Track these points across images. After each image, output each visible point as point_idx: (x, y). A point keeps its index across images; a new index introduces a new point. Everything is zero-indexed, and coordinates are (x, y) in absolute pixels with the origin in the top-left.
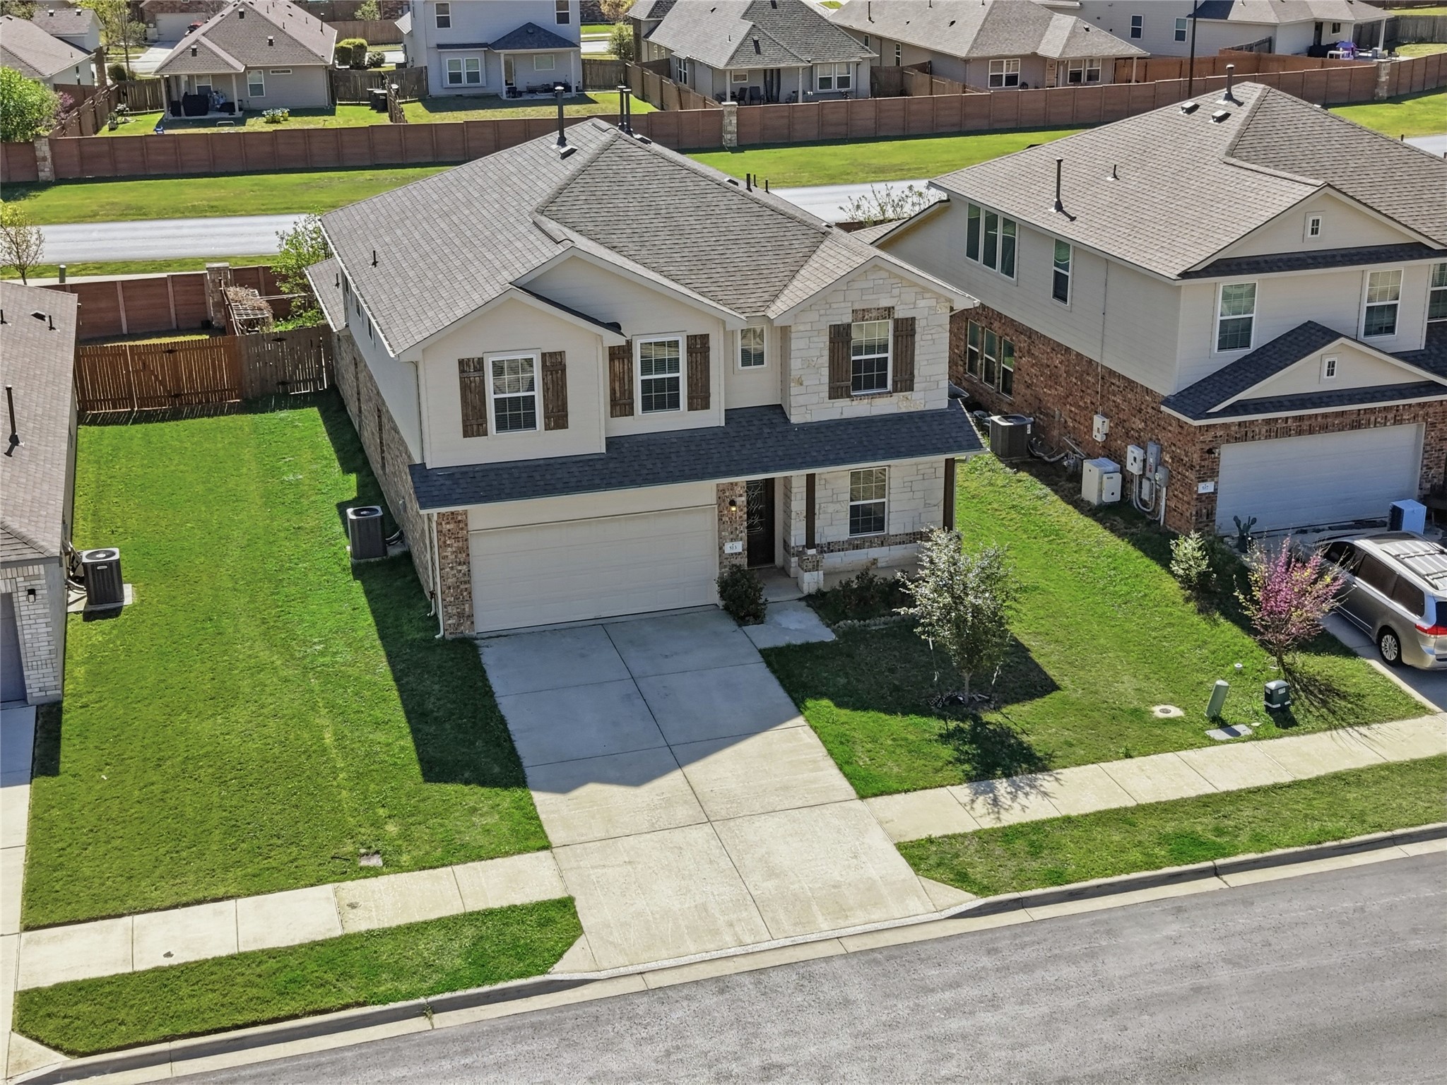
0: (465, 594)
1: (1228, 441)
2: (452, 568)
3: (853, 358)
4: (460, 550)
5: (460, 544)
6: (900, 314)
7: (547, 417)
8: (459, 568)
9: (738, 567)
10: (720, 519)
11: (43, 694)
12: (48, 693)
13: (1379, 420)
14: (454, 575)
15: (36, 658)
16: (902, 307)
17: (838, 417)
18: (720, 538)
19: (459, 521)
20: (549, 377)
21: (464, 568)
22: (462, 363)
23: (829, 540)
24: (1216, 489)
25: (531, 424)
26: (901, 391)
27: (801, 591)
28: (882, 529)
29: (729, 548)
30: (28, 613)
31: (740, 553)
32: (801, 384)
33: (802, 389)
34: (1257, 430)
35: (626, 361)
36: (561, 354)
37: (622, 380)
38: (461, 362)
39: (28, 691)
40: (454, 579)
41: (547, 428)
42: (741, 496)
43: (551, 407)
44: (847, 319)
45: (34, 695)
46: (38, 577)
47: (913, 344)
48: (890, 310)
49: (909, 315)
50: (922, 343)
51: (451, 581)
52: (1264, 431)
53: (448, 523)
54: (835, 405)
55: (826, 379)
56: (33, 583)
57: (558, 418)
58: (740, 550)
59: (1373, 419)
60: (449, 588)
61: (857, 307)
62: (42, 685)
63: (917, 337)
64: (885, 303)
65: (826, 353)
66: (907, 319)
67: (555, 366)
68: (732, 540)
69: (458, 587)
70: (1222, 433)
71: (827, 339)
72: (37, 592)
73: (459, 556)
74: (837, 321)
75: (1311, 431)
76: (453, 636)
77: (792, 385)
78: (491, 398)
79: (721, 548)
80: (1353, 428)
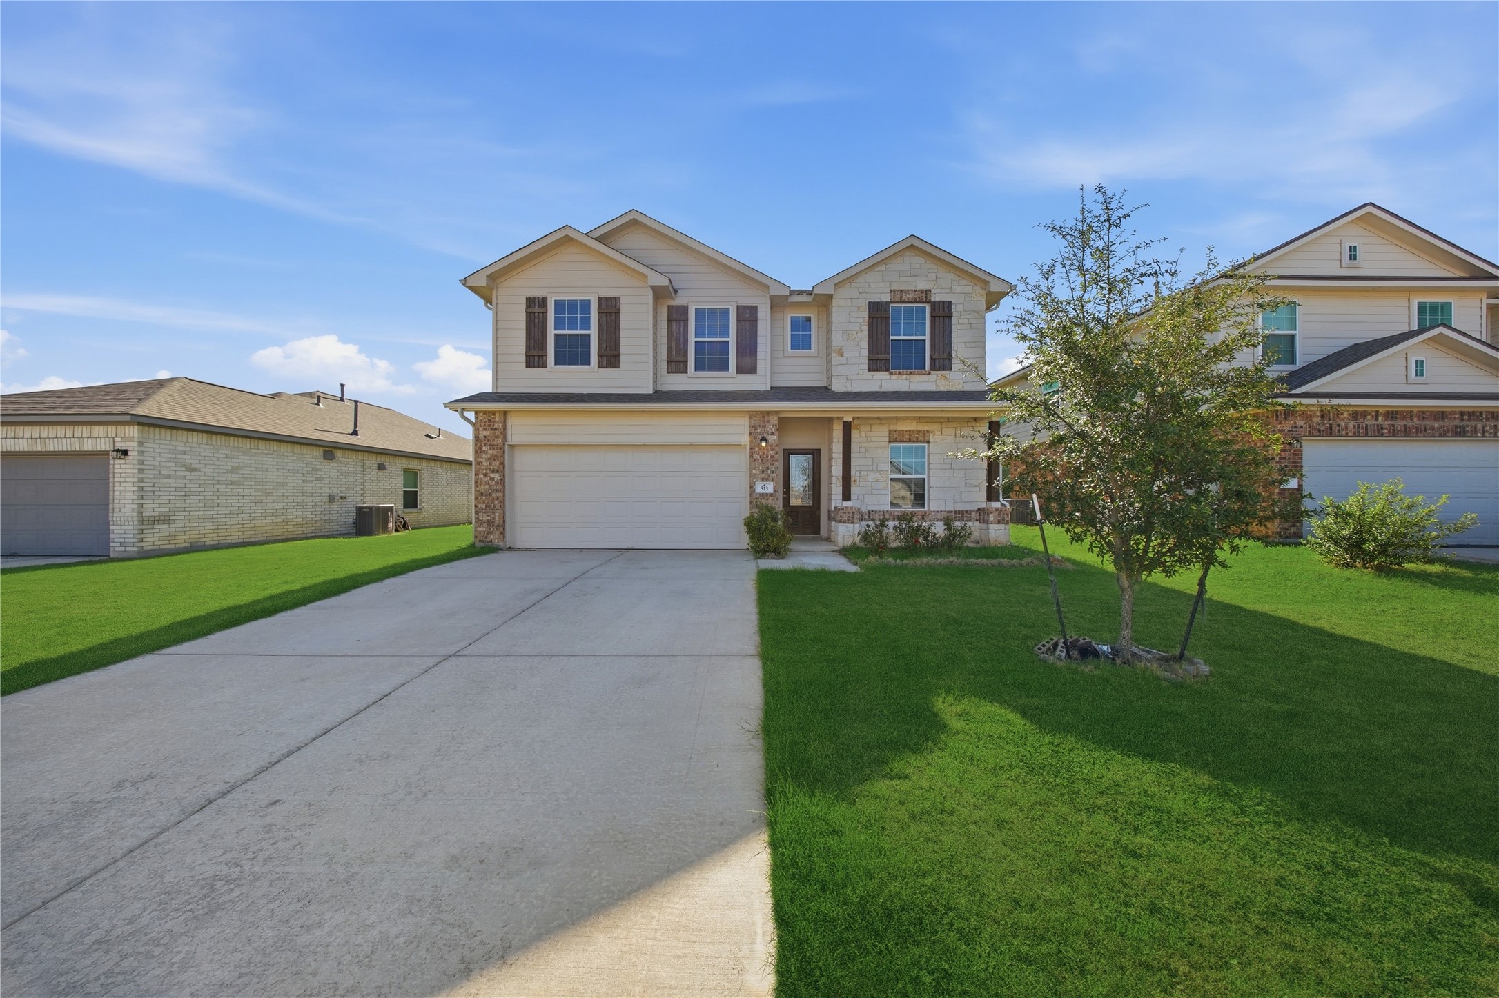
0: (496, 502)
1: (1310, 434)
2: (486, 475)
3: (892, 338)
4: (494, 458)
5: (495, 452)
6: (936, 297)
7: (600, 355)
8: (493, 475)
9: (771, 509)
10: (751, 457)
11: (123, 549)
12: (127, 549)
13: (1488, 428)
14: (487, 483)
15: (121, 514)
16: (939, 291)
17: (877, 389)
18: (751, 476)
19: (496, 429)
20: (604, 319)
21: (497, 476)
22: (530, 301)
23: (870, 508)
24: (1300, 486)
25: (586, 361)
26: (939, 370)
27: (835, 543)
28: (923, 505)
29: (759, 489)
30: (120, 471)
31: (771, 495)
32: (842, 355)
33: (843, 360)
34: (1343, 424)
35: (682, 324)
36: (616, 299)
37: (678, 340)
38: (528, 299)
39: (112, 544)
40: (487, 487)
41: (600, 366)
42: (772, 434)
43: (604, 346)
44: (886, 298)
45: (116, 549)
46: (131, 439)
47: (950, 325)
48: (927, 292)
49: (946, 298)
50: (959, 327)
51: (484, 487)
52: (1351, 425)
53: (485, 429)
54: (875, 377)
55: (865, 352)
56: (127, 444)
57: (610, 358)
58: (771, 490)
59: (1479, 426)
60: (482, 494)
61: (894, 287)
62: (122, 540)
63: (954, 320)
64: (922, 286)
65: (866, 328)
66: (944, 302)
67: (610, 309)
68: (763, 480)
69: (490, 494)
70: (1302, 423)
71: (866, 315)
72: (129, 453)
73: (493, 463)
74: (876, 298)
75: (1406, 433)
76: (482, 544)
77: (833, 355)
78: (551, 332)
79: (751, 487)
80: (1456, 434)
